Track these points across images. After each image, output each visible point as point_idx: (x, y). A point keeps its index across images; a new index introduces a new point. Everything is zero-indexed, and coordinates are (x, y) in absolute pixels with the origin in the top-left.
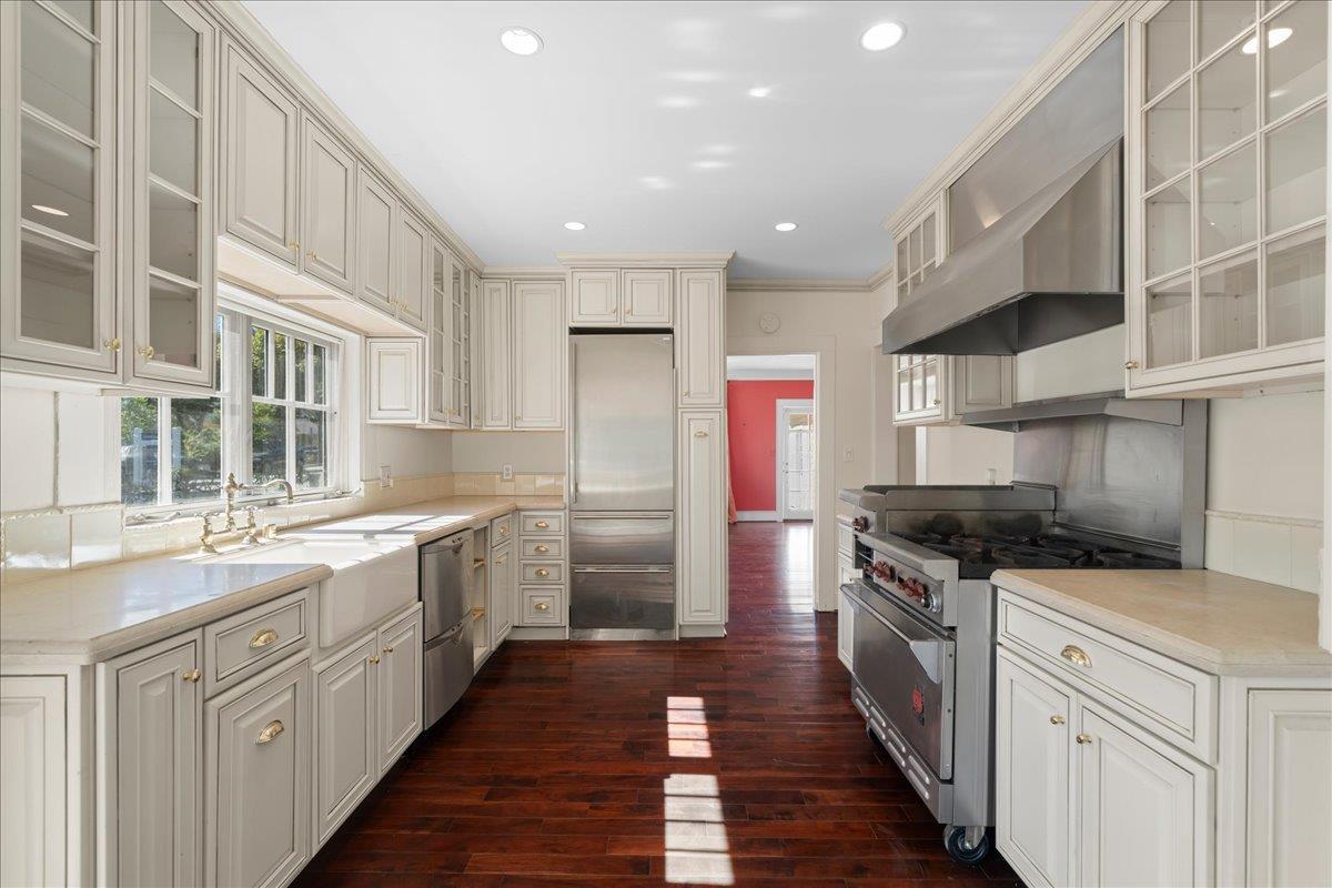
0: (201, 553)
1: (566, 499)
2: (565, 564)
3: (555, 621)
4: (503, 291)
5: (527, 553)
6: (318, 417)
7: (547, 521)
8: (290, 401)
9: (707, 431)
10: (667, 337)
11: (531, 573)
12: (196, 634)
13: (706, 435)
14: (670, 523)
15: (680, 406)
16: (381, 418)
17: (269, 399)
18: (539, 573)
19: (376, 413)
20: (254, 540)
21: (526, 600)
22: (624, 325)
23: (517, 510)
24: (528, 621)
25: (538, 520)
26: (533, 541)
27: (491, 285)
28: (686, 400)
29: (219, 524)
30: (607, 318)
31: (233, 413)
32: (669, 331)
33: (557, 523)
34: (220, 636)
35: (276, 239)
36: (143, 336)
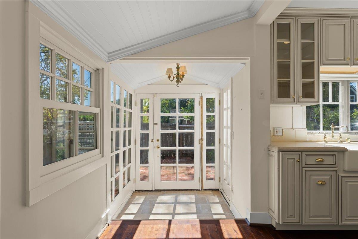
0: (323, 142)
12: (300, 153)
20: (341, 141)
29: (329, 136)
31: (342, 108)
34: (306, 155)
35: (342, 60)
36: (300, 94)
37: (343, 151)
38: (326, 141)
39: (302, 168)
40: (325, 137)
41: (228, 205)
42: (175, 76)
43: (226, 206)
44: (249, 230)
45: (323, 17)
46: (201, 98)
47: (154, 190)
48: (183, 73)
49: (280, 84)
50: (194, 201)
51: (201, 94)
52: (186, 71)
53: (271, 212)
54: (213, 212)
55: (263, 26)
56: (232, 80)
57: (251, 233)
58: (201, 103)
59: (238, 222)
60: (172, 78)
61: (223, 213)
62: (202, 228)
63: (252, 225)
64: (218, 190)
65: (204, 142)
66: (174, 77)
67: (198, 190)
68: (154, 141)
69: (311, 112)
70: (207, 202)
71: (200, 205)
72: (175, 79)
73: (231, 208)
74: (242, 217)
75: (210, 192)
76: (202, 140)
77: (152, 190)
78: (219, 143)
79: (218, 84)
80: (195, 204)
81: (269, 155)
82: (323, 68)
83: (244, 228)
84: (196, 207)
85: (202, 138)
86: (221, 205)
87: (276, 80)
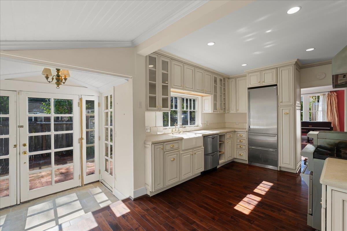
0: (172, 134)
1: (247, 130)
2: (247, 145)
3: (244, 159)
4: (234, 81)
5: (238, 141)
6: (194, 112)
7: (242, 134)
8: (189, 110)
9: (288, 112)
10: (275, 87)
11: (239, 146)
12: (163, 143)
13: (288, 114)
14: (276, 137)
15: (279, 105)
16: (205, 112)
17: (185, 109)
18: (240, 146)
19: (204, 111)
20: (179, 133)
21: (238, 152)
22: (262, 85)
23: (235, 131)
24: (238, 157)
25: (240, 134)
26: (239, 139)
27: (231, 80)
28: (281, 104)
29: (174, 130)
30: (257, 84)
31: (179, 113)
32: (276, 85)
33: (245, 135)
34: (166, 144)
35: (179, 86)
36: (161, 105)
37: (181, 139)
38: (173, 134)
39: (164, 152)
40: (172, 131)
41: (110, 191)
42: (55, 77)
43: (109, 192)
44: (133, 203)
45: (172, 59)
46: (81, 99)
47: (19, 203)
48: (65, 76)
49: (151, 98)
50: (77, 198)
51: (80, 96)
52: (69, 75)
53: (147, 186)
54: (99, 202)
55: (140, 56)
56: (114, 89)
57: (136, 205)
58: (80, 104)
59: (124, 201)
60: (50, 79)
61: (108, 199)
62: (95, 218)
63: (135, 200)
64: (98, 181)
65: (84, 141)
66: (53, 79)
67: (78, 187)
68: (18, 146)
69: (165, 115)
70: (91, 195)
71: (84, 200)
72: (55, 81)
73: (113, 193)
74: (127, 196)
75: (91, 185)
76: (82, 139)
77: (15, 205)
78: (99, 140)
79: (98, 88)
80: (78, 201)
81: (145, 147)
82: (172, 90)
83: (130, 204)
84: (81, 203)
85: (82, 137)
86: (104, 193)
87: (149, 95)
